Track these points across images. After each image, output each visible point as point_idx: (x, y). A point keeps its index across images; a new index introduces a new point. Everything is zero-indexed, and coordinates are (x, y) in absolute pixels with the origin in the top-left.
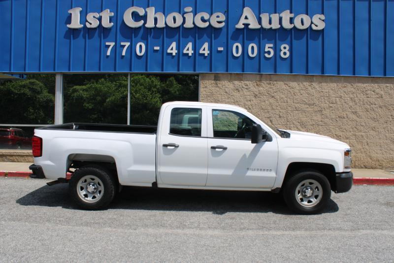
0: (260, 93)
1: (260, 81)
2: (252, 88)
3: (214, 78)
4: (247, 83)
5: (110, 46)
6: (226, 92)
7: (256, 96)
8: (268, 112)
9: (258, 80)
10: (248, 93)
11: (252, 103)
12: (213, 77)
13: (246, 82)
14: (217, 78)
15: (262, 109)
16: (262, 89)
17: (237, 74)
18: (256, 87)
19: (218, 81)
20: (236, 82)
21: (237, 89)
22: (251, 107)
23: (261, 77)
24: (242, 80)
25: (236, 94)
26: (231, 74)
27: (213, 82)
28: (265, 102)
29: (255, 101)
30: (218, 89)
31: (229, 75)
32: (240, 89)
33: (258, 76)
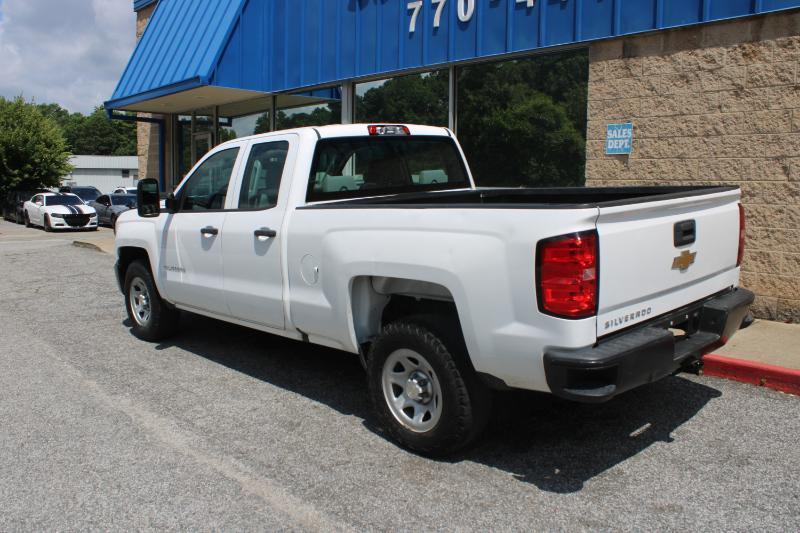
0: (753, 81)
1: (756, 39)
2: (727, 68)
3: (621, 53)
4: (713, 52)
5: (414, 9)
6: (653, 89)
7: (738, 91)
8: (777, 140)
9: (749, 36)
10: (716, 85)
11: (727, 113)
12: (617, 47)
13: (708, 51)
14: (629, 49)
15: (758, 131)
16: (759, 64)
17: (684, 29)
18: (742, 61)
19: (632, 60)
20: (681, 56)
21: (683, 77)
22: (720, 127)
23: (760, 25)
24: (697, 46)
25: (681, 91)
26: (666, 32)
27: (618, 62)
28: (767, 106)
29: (735, 107)
30: (630, 81)
31: (662, 39)
32: (691, 75)
33: (750, 26)
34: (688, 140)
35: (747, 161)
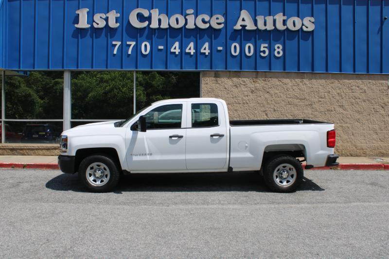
0: (256, 89)
1: (256, 78)
2: (249, 85)
3: (214, 76)
4: (245, 79)
5: (116, 45)
6: (225, 89)
7: (252, 92)
8: (264, 106)
9: (255, 76)
10: (246, 89)
11: (249, 98)
12: (213, 74)
13: (243, 79)
14: (217, 75)
15: (259, 103)
16: (258, 85)
17: (235, 71)
18: (253, 83)
19: (218, 78)
20: (235, 79)
21: (235, 86)
22: (248, 102)
23: (257, 74)
24: (240, 77)
25: (235, 90)
26: (230, 71)
27: (213, 79)
28: (261, 97)
29: (252, 96)
30: (218, 85)
31: (228, 73)
32: (238, 85)
33: (255, 73)
34: (238, 105)
35: (256, 112)
